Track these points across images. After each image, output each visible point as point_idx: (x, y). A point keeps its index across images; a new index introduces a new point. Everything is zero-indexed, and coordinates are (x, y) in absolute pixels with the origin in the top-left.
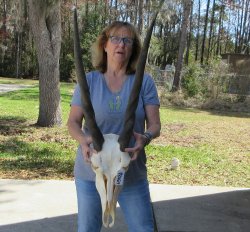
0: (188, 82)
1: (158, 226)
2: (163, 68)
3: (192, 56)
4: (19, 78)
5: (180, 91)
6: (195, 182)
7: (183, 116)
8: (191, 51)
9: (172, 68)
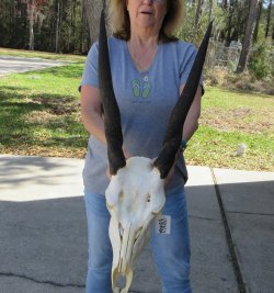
0: (256, 61)
1: (225, 207)
2: (228, 45)
3: (262, 31)
4: (58, 52)
5: (247, 72)
6: (263, 168)
7: (249, 101)
8: (260, 25)
9: (238, 45)
